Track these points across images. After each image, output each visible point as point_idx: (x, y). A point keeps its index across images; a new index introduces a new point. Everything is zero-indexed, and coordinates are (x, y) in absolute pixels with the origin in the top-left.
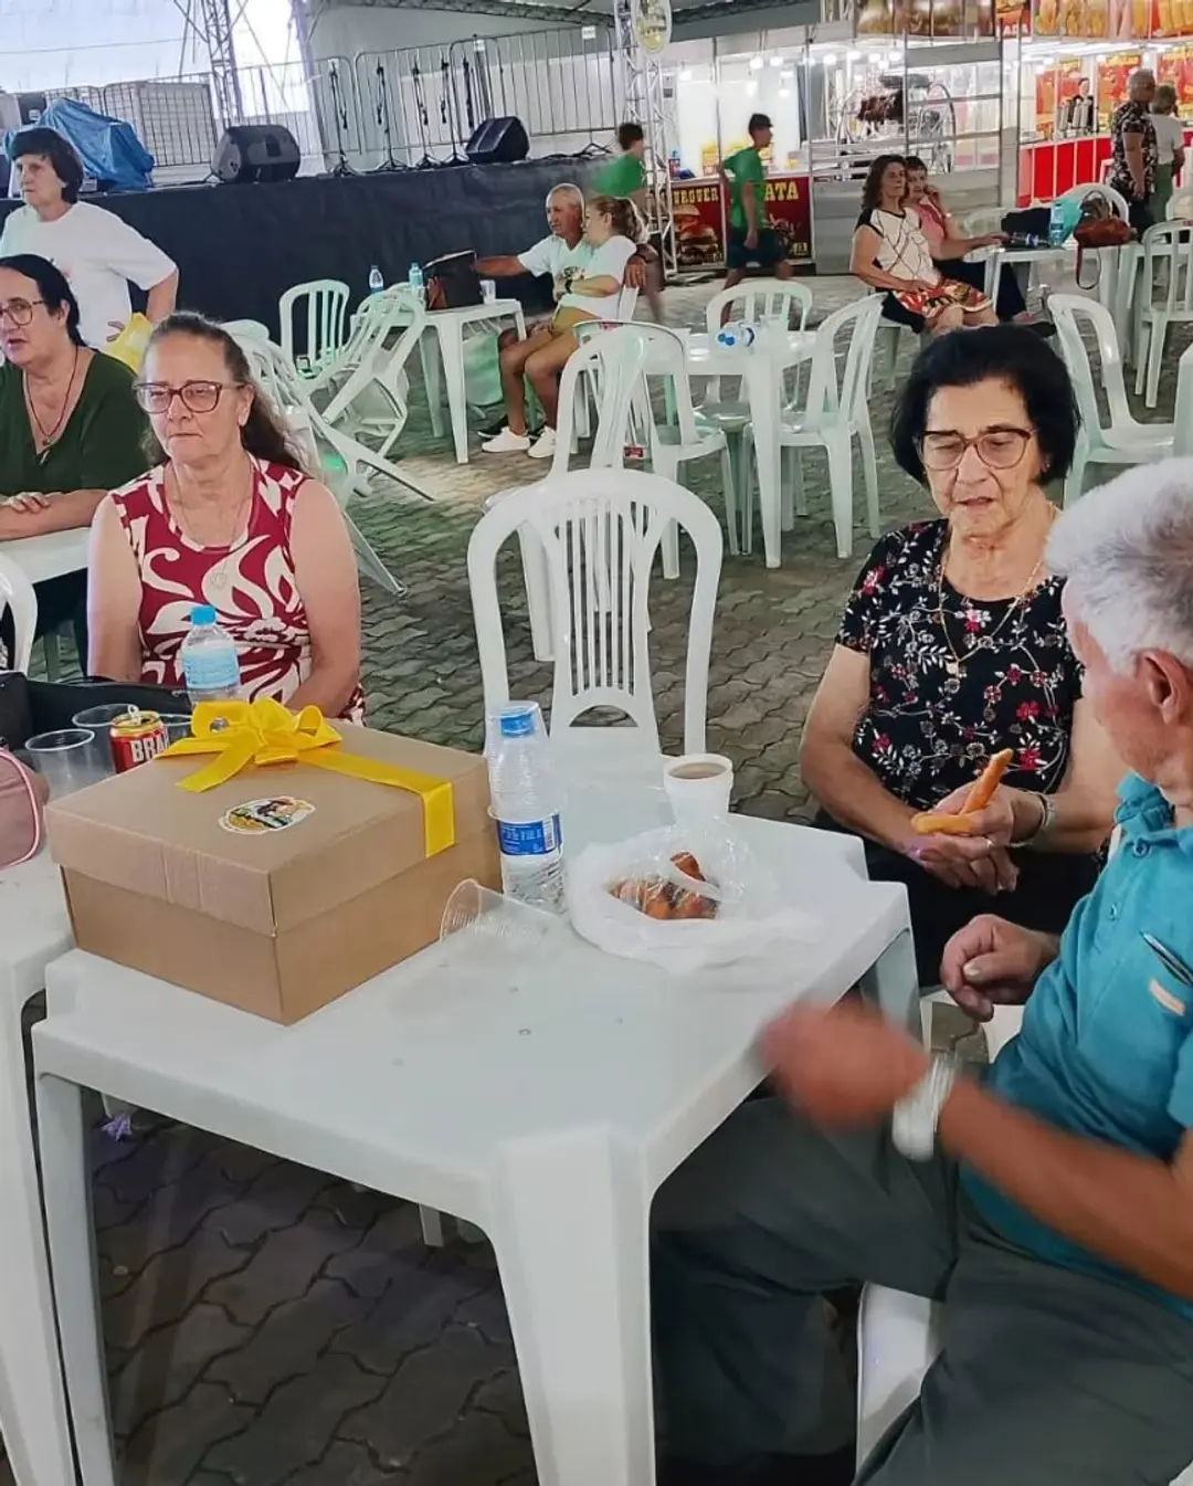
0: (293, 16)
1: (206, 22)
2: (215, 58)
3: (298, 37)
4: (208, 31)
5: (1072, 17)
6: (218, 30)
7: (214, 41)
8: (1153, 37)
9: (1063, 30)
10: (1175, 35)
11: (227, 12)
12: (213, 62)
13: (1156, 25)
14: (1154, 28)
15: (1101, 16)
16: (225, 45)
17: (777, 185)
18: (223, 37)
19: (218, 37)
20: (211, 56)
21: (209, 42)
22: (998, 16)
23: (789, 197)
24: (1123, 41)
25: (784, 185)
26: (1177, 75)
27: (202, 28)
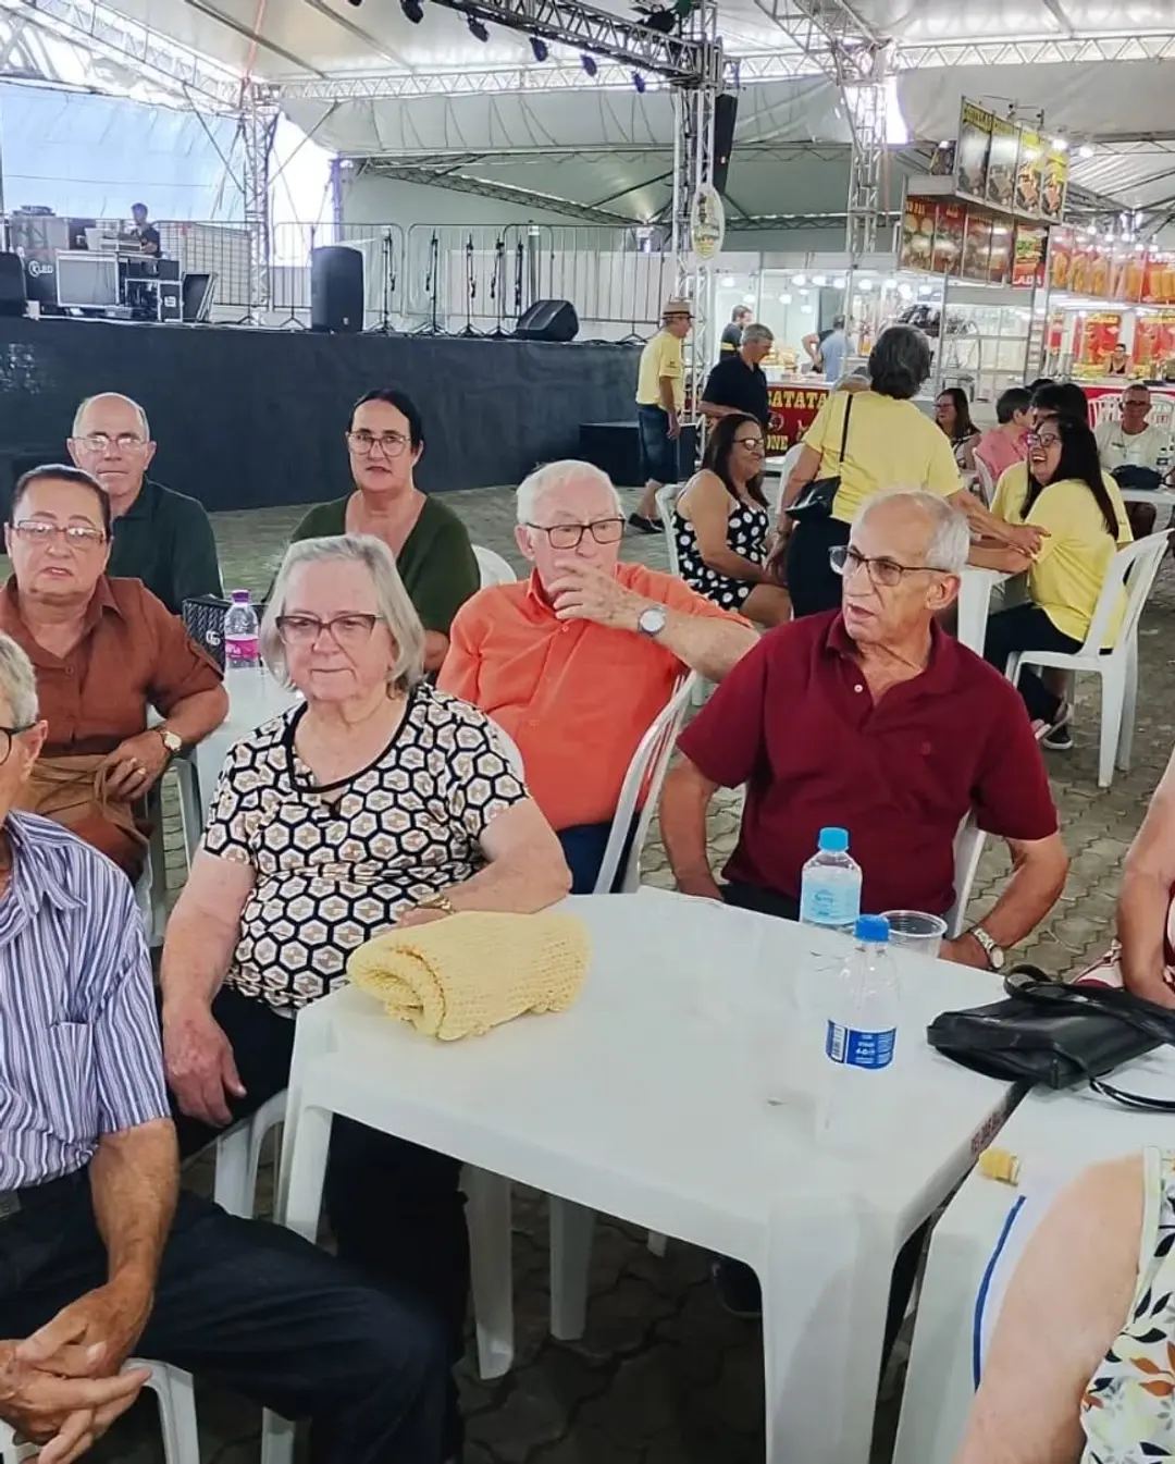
0: (332, 180)
1: (245, 174)
2: (249, 208)
3: (333, 199)
4: (246, 184)
5: (1078, 275)
6: (255, 182)
7: (249, 192)
8: (1142, 302)
9: (1070, 286)
10: (1164, 303)
11: (266, 169)
12: (247, 212)
13: (1146, 291)
14: (1144, 295)
15: (1102, 278)
16: (260, 198)
17: (786, 393)
18: (259, 190)
19: (255, 191)
20: (246, 206)
21: (244, 192)
22: (1016, 266)
23: (796, 405)
24: (1118, 301)
25: (792, 394)
26: (1153, 338)
27: (240, 180)
